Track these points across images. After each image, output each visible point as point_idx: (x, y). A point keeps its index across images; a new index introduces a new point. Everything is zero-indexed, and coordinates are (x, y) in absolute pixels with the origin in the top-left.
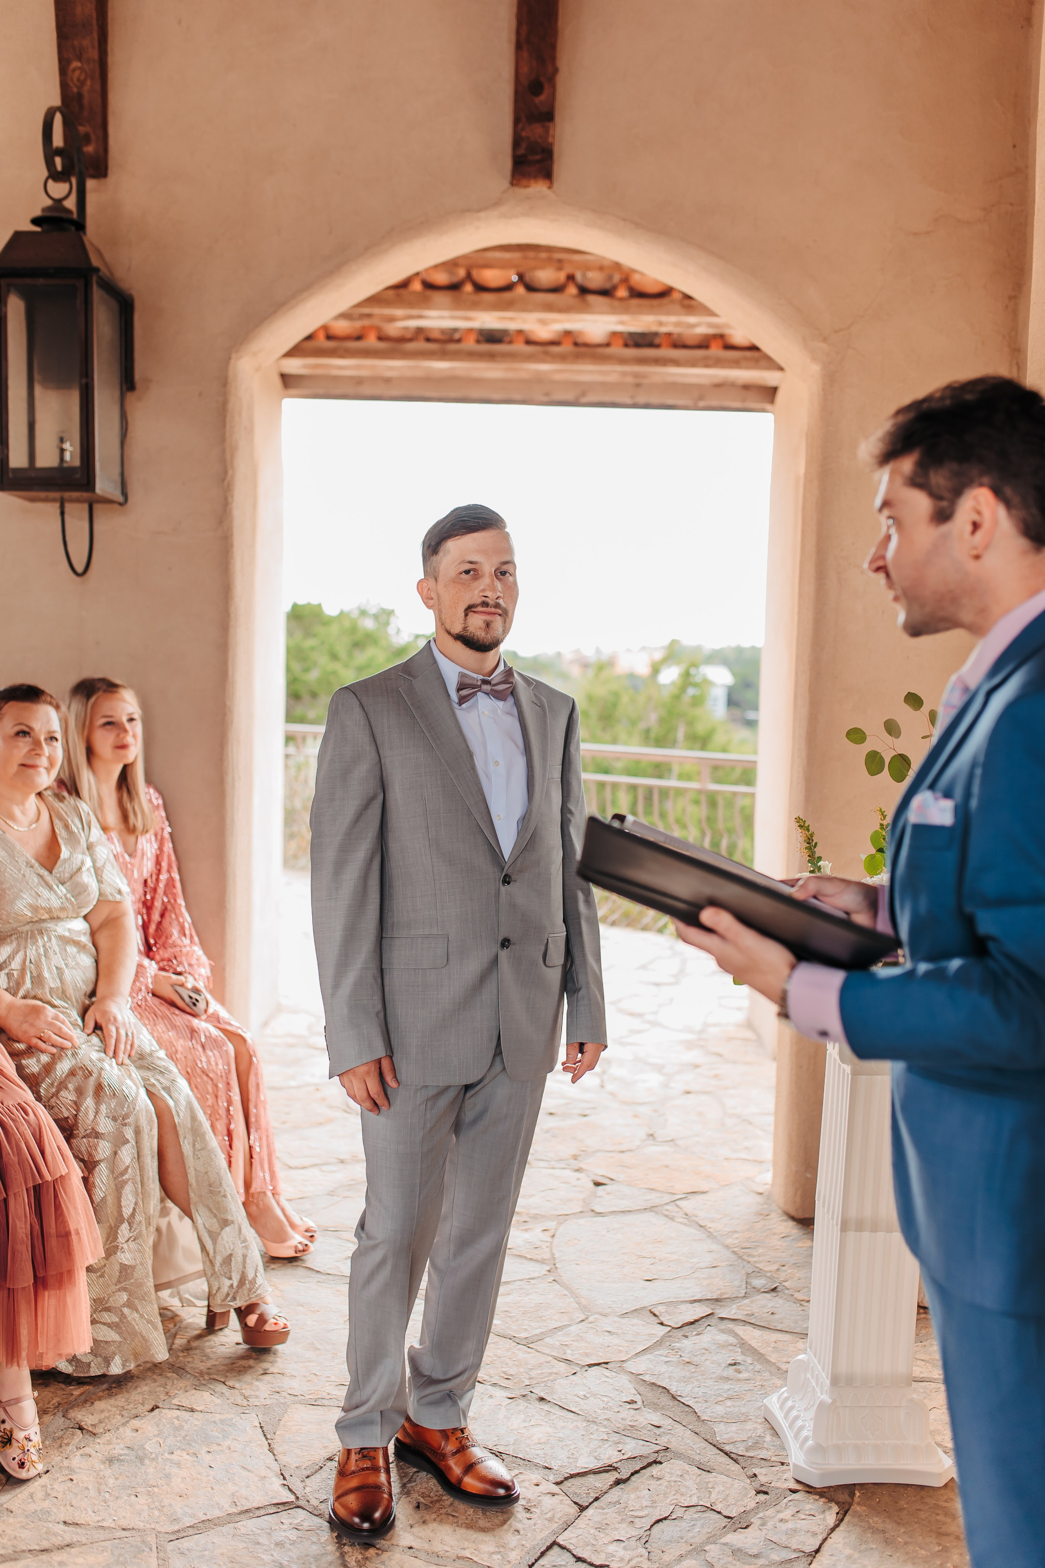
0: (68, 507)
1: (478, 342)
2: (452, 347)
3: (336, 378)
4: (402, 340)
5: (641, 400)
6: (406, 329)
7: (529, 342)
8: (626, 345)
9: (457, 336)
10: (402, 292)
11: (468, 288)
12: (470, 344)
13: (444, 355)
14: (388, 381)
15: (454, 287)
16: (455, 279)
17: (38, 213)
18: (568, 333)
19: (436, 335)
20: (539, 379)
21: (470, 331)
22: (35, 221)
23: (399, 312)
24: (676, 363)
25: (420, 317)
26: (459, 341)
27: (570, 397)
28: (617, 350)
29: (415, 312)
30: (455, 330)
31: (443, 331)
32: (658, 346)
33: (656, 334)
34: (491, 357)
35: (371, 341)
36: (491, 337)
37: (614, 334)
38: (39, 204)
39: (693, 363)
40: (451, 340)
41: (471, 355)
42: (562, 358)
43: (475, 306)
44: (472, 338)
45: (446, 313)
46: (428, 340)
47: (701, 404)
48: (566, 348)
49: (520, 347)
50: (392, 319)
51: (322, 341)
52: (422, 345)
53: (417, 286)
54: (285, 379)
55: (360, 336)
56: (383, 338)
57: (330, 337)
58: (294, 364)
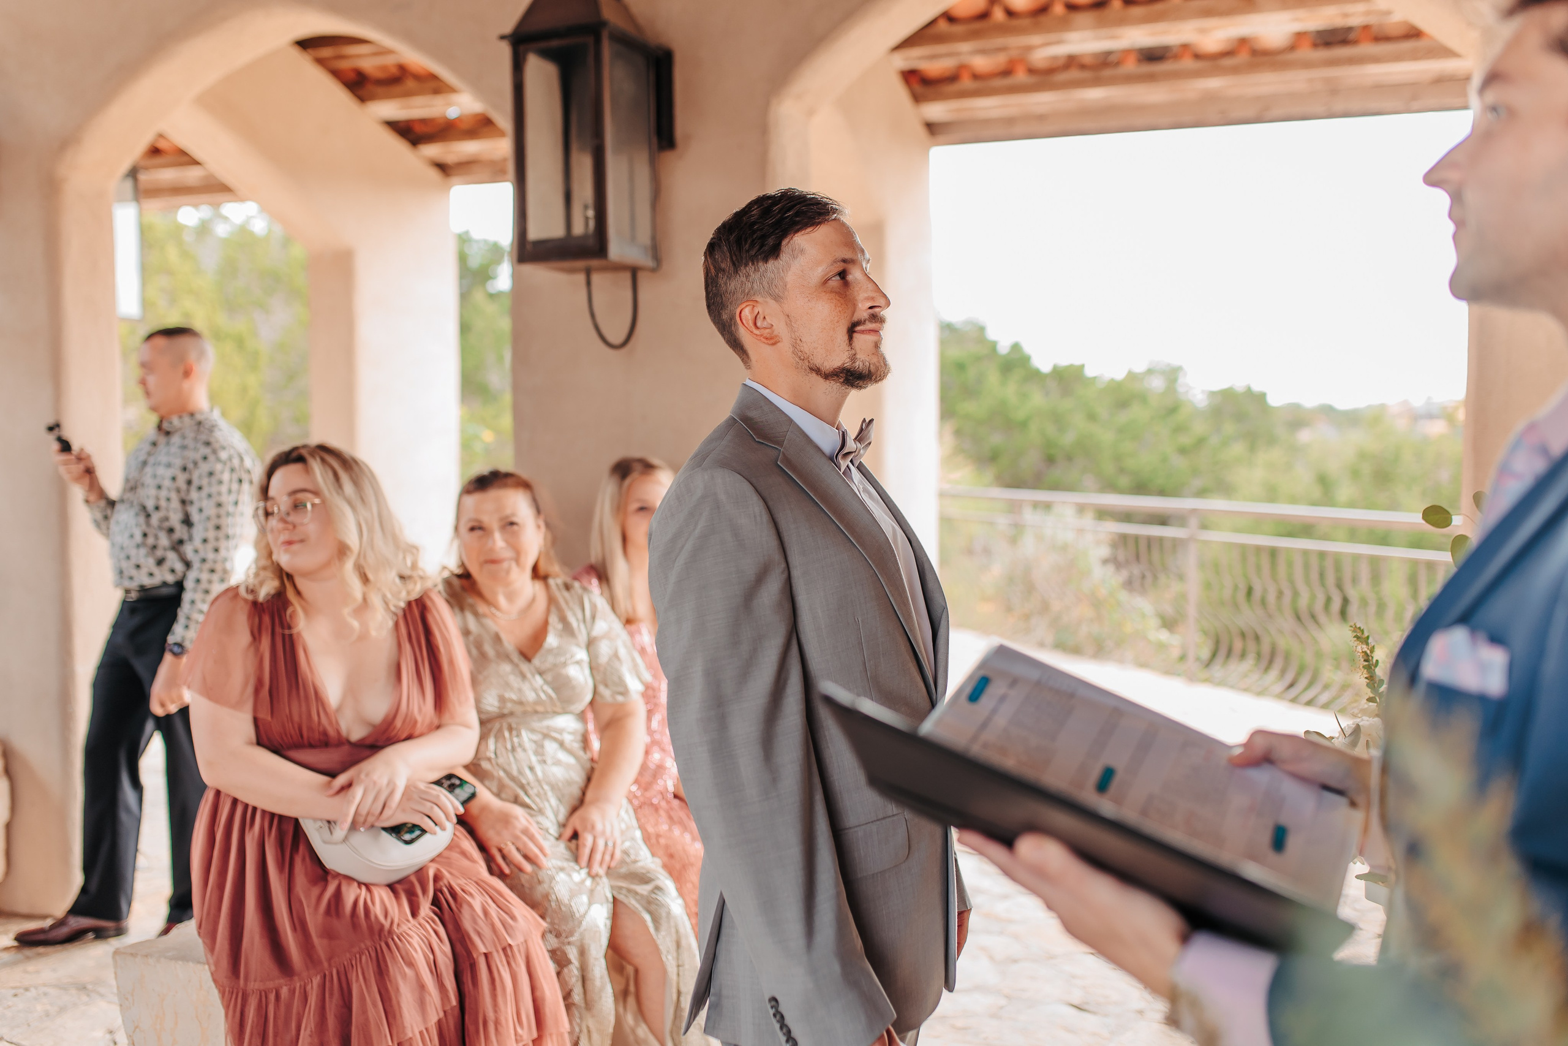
0: (596, 278)
1: (1138, 62)
2: (1107, 73)
3: (986, 122)
4: (1050, 71)
5: (1339, 106)
6: (1055, 58)
7: (1198, 56)
8: (1315, 45)
9: (1112, 59)
10: (1043, 19)
11: (1118, 4)
12: (1131, 66)
13: (1097, 82)
14: (1041, 118)
18: (1243, 41)
19: (1087, 61)
20: (1210, 98)
21: (1127, 52)
23: (1035, 39)
24: (1376, 60)
25: (1059, 42)
26: (1115, 64)
27: (1251, 113)
28: (1306, 53)
29: (1052, 37)
30: (1109, 53)
31: (1096, 55)
32: (1354, 42)
33: (1350, 29)
34: (1151, 78)
35: (1021, 77)
36: (1152, 56)
37: (1300, 36)
39: (1398, 58)
40: (1106, 65)
41: (1130, 79)
42: (1235, 70)
43: (1122, 22)
44: (1131, 59)
45: (1088, 34)
46: (1083, 67)
47: (1416, 105)
48: (1243, 57)
49: (1188, 63)
50: (1029, 49)
51: (966, 83)
52: (1074, 74)
53: (1058, 9)
54: (932, 128)
55: (1007, 72)
56: (1032, 71)
57: (976, 77)
58: (936, 111)
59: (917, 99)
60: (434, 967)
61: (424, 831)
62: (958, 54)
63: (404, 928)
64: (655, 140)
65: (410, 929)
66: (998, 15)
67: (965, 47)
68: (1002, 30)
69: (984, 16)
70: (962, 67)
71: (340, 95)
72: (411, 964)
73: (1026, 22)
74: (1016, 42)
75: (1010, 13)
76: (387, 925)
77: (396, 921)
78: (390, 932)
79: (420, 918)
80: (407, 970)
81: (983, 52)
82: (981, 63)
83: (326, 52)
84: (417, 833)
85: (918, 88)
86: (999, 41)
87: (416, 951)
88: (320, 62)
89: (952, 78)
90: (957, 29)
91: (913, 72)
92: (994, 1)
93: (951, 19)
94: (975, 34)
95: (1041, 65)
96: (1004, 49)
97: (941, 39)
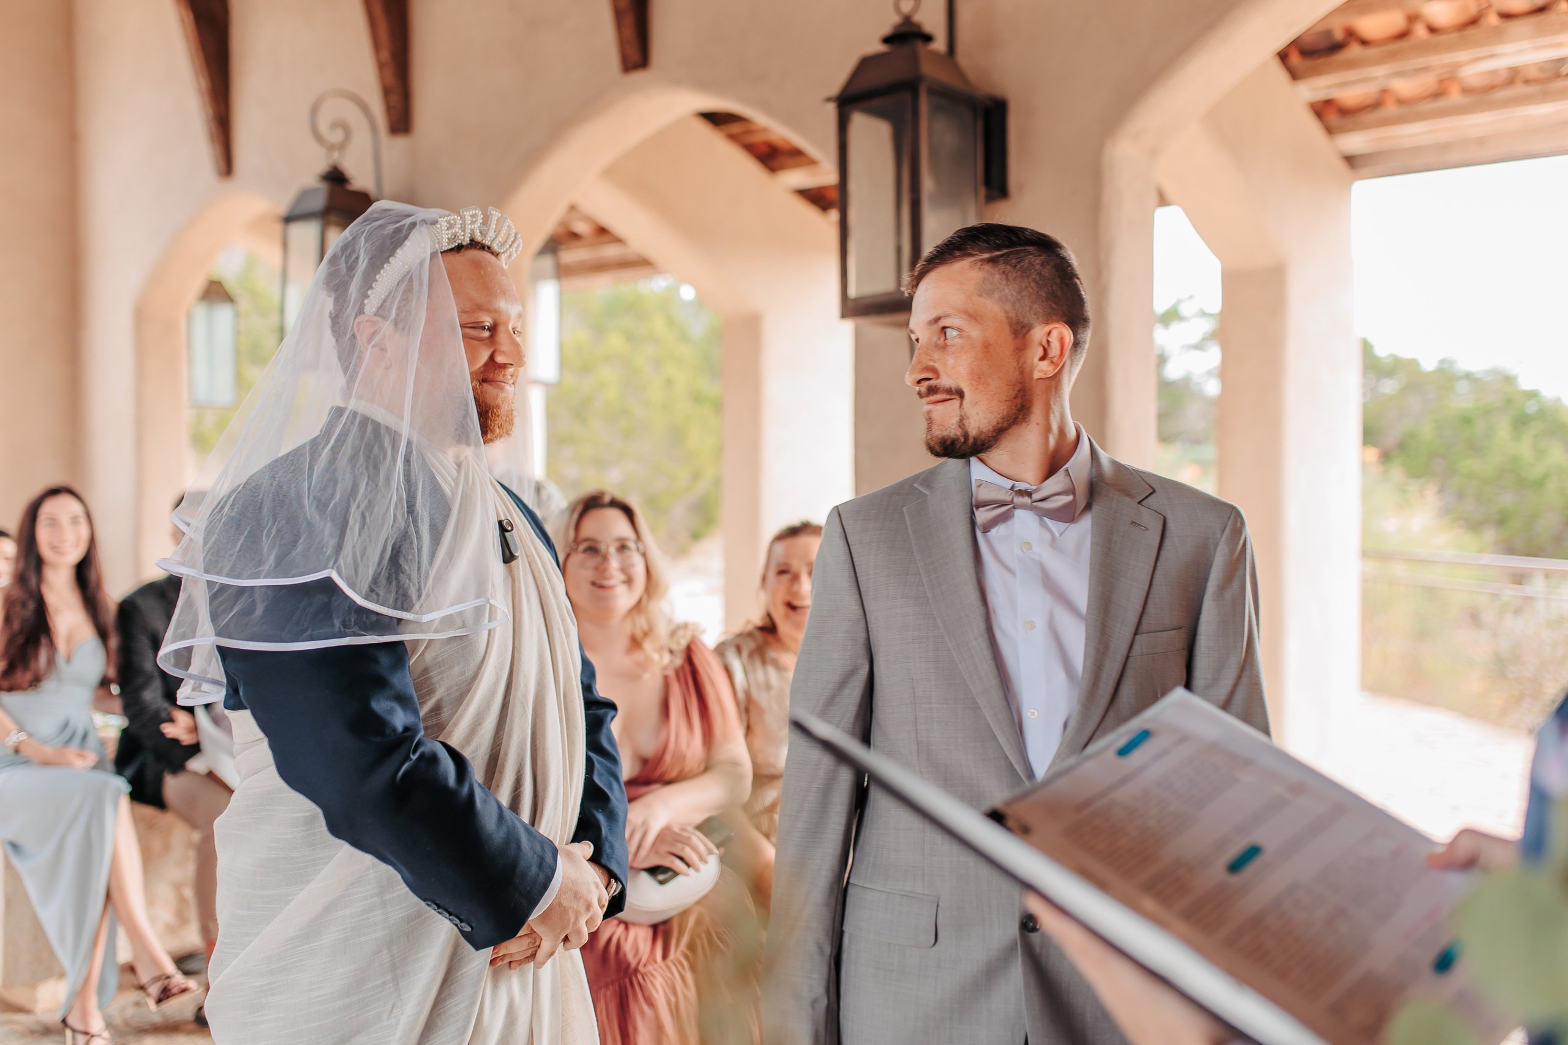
2: (1557, 85)
3: (1416, 150)
4: (1490, 88)
6: (1494, 72)
10: (1471, 31)
13: (1545, 97)
14: (1482, 141)
15: (1541, 10)
17: (886, 30)
19: (1533, 74)
22: (887, 40)
23: (1461, 56)
25: (1492, 56)
29: (1484, 51)
30: (1561, 61)
31: (1541, 66)
35: (1455, 97)
38: (889, 22)
40: (1558, 76)
45: (1525, 44)
46: (1527, 82)
51: (1391, 109)
52: (1520, 89)
53: (1493, 19)
54: (1351, 160)
55: (1439, 94)
56: (1467, 91)
57: (1401, 102)
58: (1355, 142)
59: (1330, 131)
60: (675, 1012)
61: (676, 874)
62: (1373, 79)
63: (650, 968)
64: (982, 191)
65: (655, 970)
66: (1420, 31)
67: (1379, 71)
68: (1425, 48)
69: (1403, 35)
70: (1384, 91)
71: (750, 167)
72: (651, 1003)
73: (1453, 36)
74: (1440, 60)
75: (1432, 30)
76: (633, 963)
77: (644, 960)
78: (636, 971)
79: (669, 961)
80: (646, 1008)
81: (1401, 74)
82: (1404, 87)
83: (735, 128)
84: (670, 874)
85: (1333, 119)
86: (1420, 62)
87: (657, 991)
88: (733, 138)
89: (1376, 105)
90: (1371, 52)
91: (1328, 102)
92: (1413, 18)
93: (1364, 42)
94: (1392, 56)
95: (1476, 82)
96: (1426, 69)
97: (1351, 65)
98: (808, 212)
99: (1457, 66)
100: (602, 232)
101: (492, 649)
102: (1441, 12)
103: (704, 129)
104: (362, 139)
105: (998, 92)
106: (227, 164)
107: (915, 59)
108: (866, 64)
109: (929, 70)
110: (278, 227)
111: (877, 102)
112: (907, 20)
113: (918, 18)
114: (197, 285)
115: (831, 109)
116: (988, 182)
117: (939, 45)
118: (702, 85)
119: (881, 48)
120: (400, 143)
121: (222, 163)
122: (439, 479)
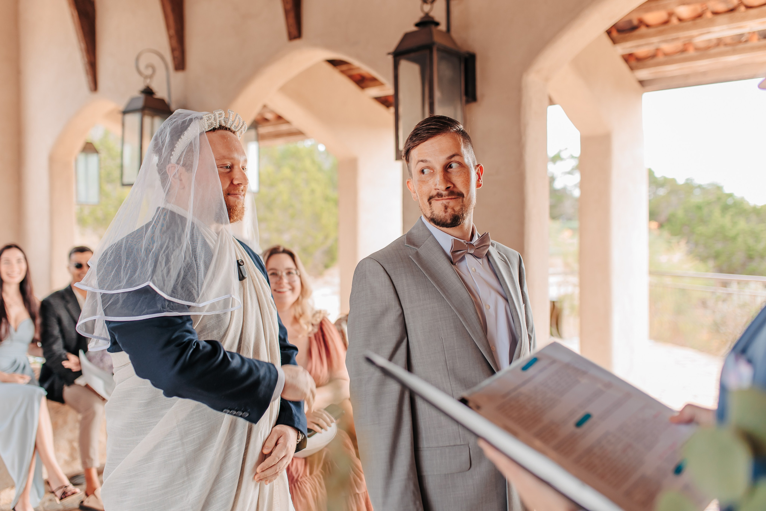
1: (759, 39)
2: (741, 46)
3: (673, 78)
4: (708, 48)
6: (709, 41)
9: (744, 39)
10: (699, 21)
11: (743, 8)
12: (755, 42)
13: (734, 52)
14: (704, 73)
15: (732, 10)
16: (731, 6)
17: (417, 20)
19: (728, 41)
21: (752, 34)
22: (417, 25)
23: (694, 32)
25: (709, 33)
26: (746, 41)
29: (704, 30)
30: (742, 35)
31: (732, 37)
35: (691, 52)
38: (418, 16)
40: (740, 42)
41: (753, 49)
43: (744, 18)
44: (756, 37)
45: (724, 27)
46: (726, 45)
51: (661, 58)
52: (722, 48)
53: (709, 15)
54: (642, 83)
55: (684, 51)
56: (697, 49)
57: (666, 54)
58: (643, 74)
59: (632, 68)
60: (317, 500)
61: (315, 432)
62: (652, 43)
63: (304, 478)
64: (464, 98)
65: (307, 480)
66: (674, 21)
67: (655, 40)
68: (676, 29)
69: (666, 22)
70: (658, 50)
71: (352, 86)
73: (690, 23)
74: (684, 34)
75: (680, 20)
76: (296, 477)
77: (301, 475)
78: (297, 480)
79: (313, 475)
81: (666, 41)
82: (667, 47)
83: (344, 68)
85: (633, 63)
86: (674, 35)
87: (307, 490)
88: (343, 72)
89: (654, 56)
90: (650, 30)
91: (631, 55)
92: (671, 14)
93: (648, 26)
94: (661, 33)
95: (701, 45)
96: (677, 39)
97: (642, 37)
98: (380, 108)
99: (692, 37)
100: (279, 118)
101: (232, 321)
102: (684, 11)
103: (329, 68)
104: (161, 73)
105: (471, 50)
106: (94, 85)
107: (431, 34)
108: (407, 36)
109: (438, 39)
110: (120, 116)
111: (412, 55)
112: (427, 15)
113: (432, 14)
114: (80, 144)
115: (390, 58)
116: (467, 93)
117: (443, 27)
118: (328, 47)
119: (414, 29)
120: (180, 75)
121: (92, 85)
122: (208, 241)
